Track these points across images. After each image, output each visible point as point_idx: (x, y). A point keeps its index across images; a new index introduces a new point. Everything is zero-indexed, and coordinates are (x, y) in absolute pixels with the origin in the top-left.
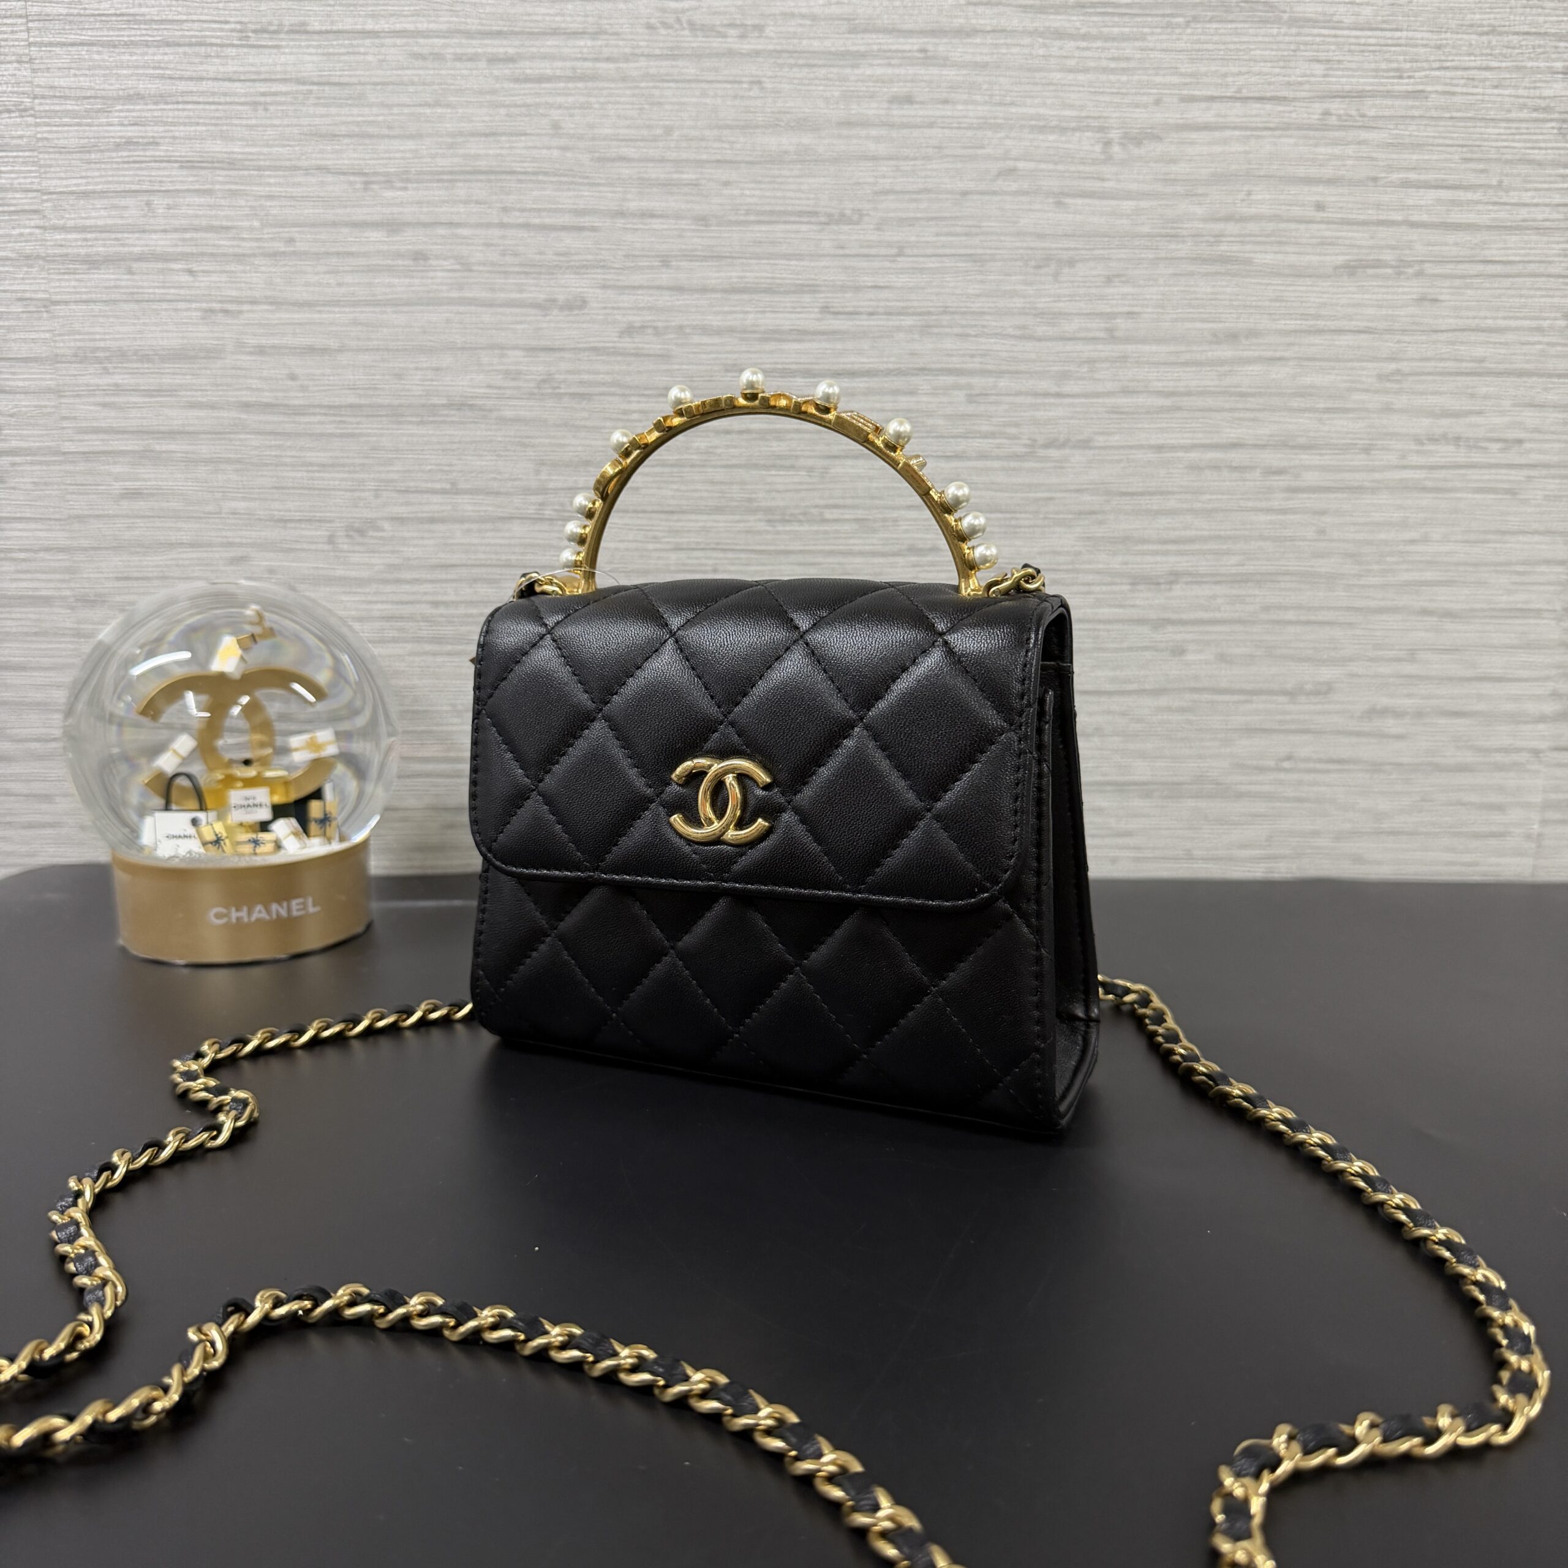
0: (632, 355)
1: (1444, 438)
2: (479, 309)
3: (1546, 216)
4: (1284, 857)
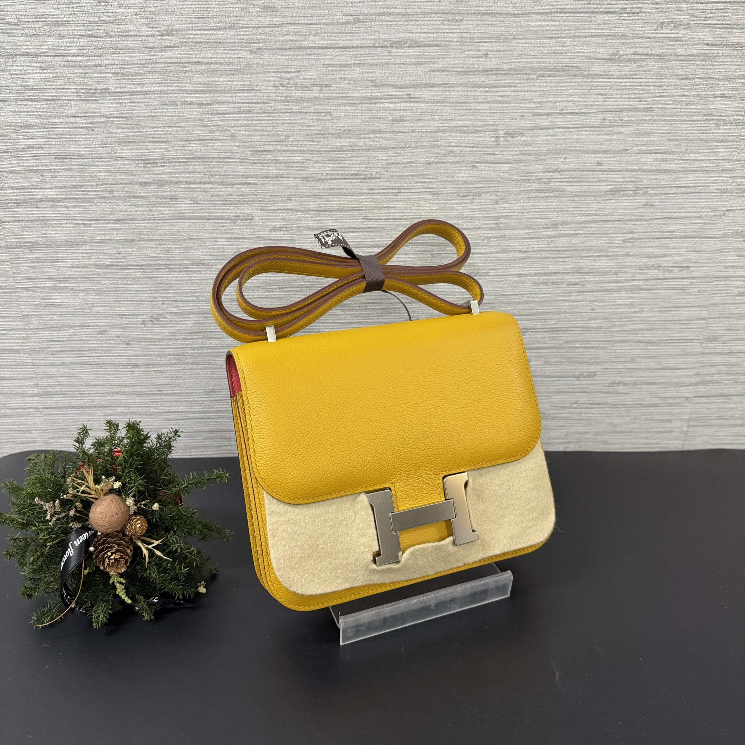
0: (275, 240)
1: (653, 267)
2: (203, 221)
3: (707, 165)
4: (573, 442)
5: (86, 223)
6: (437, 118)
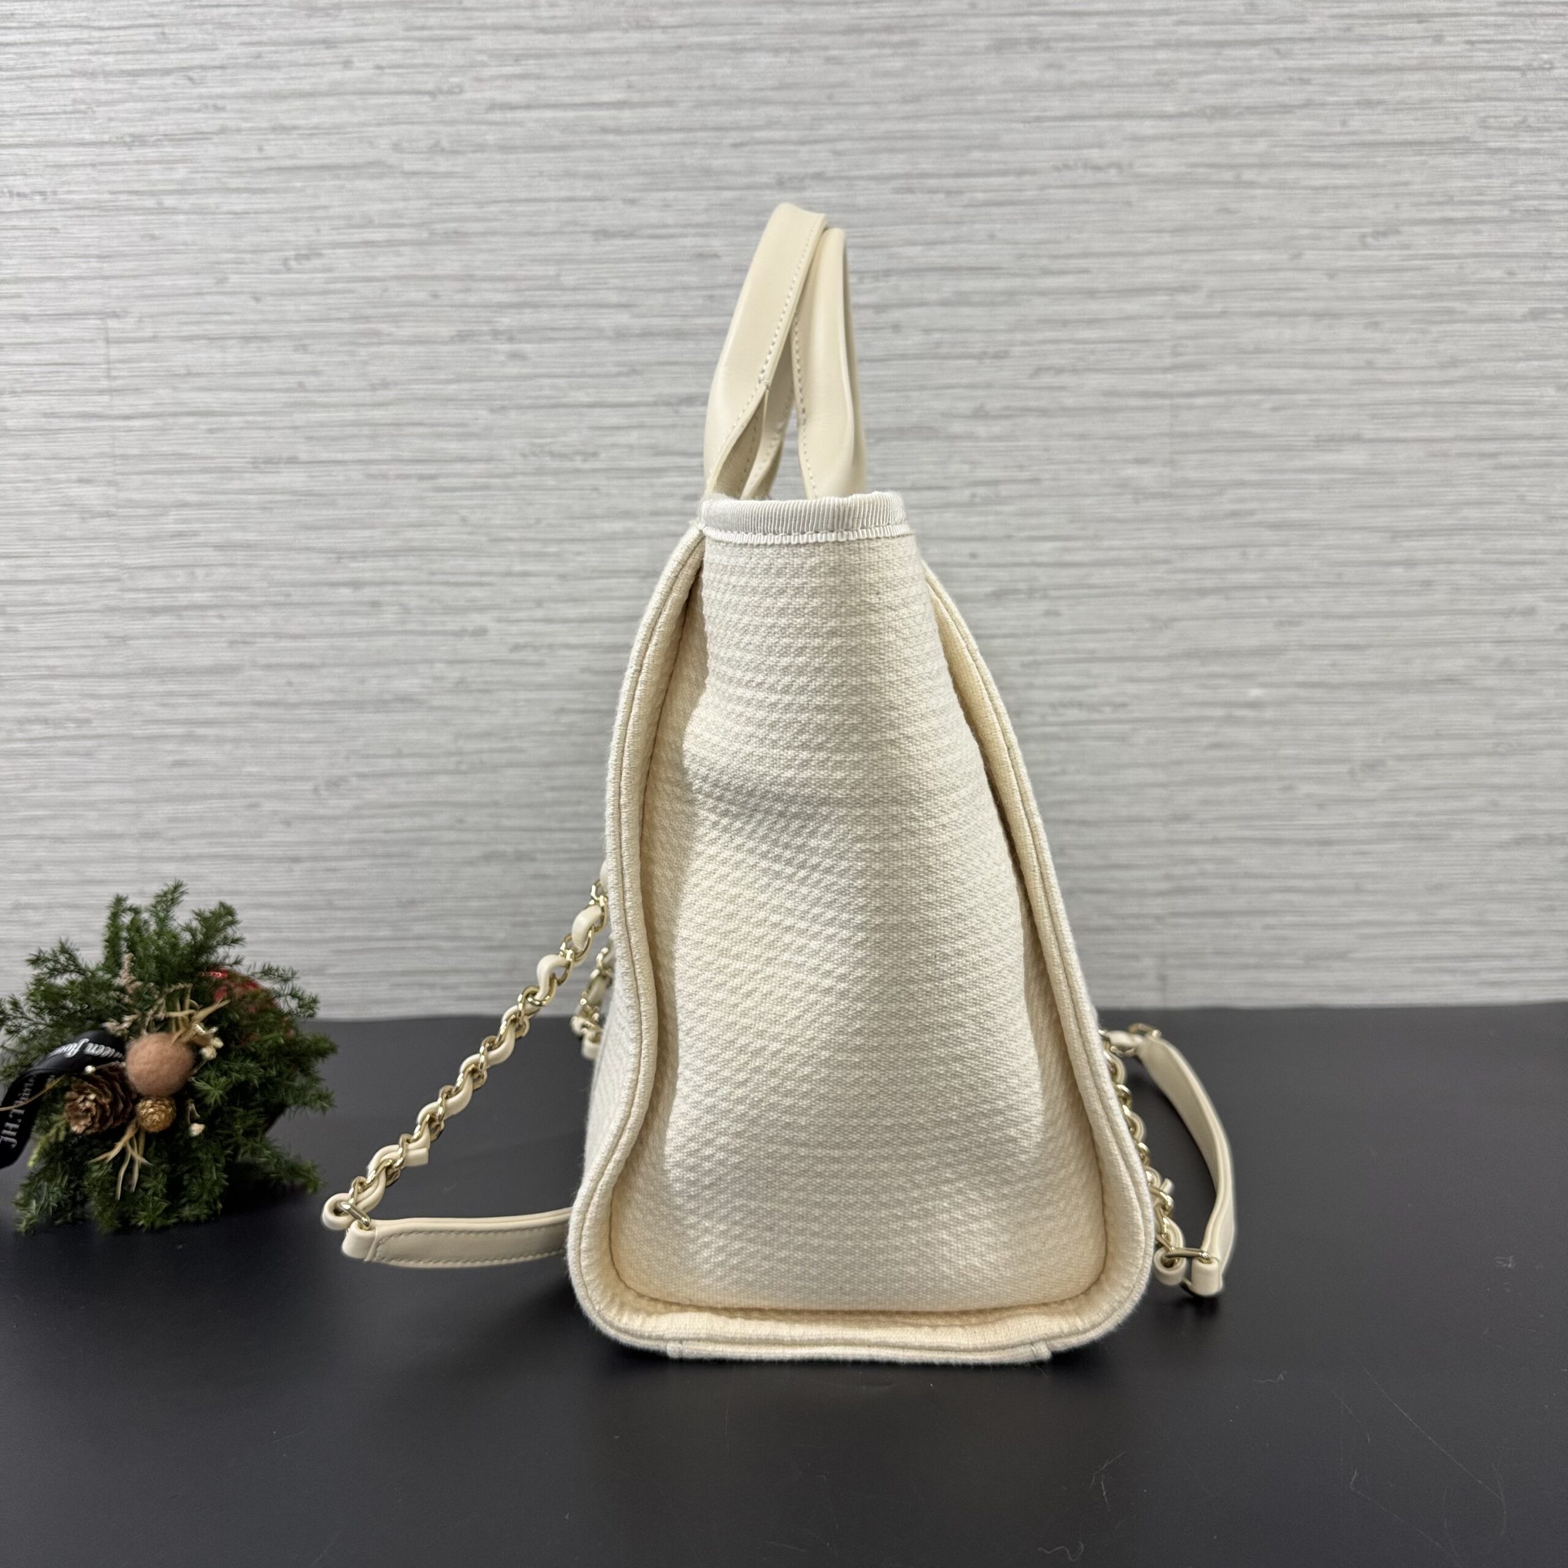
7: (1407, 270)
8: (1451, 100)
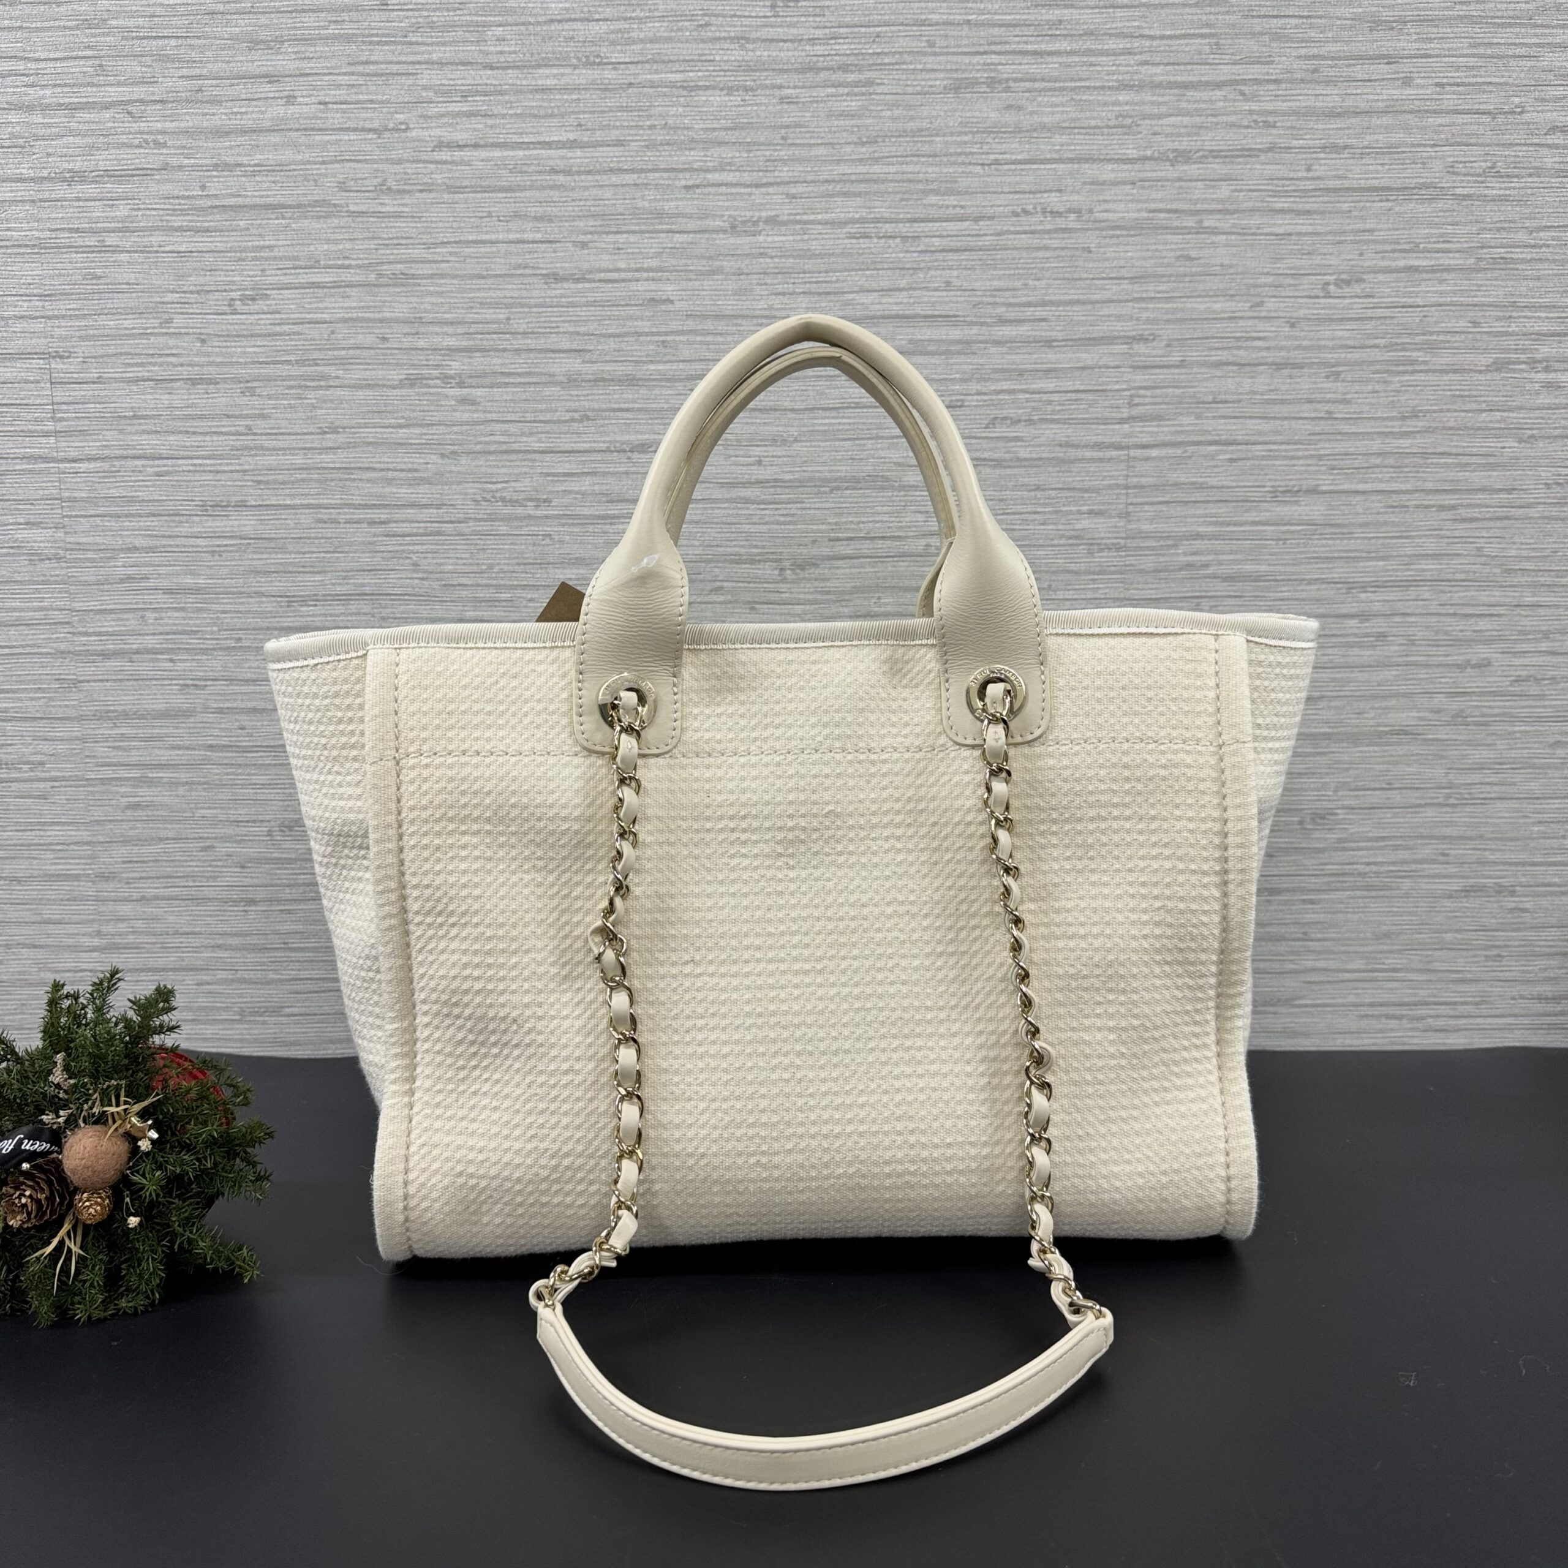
5: (196, 685)
6: (696, 543)
7: (1371, 318)
8: (1419, 145)
